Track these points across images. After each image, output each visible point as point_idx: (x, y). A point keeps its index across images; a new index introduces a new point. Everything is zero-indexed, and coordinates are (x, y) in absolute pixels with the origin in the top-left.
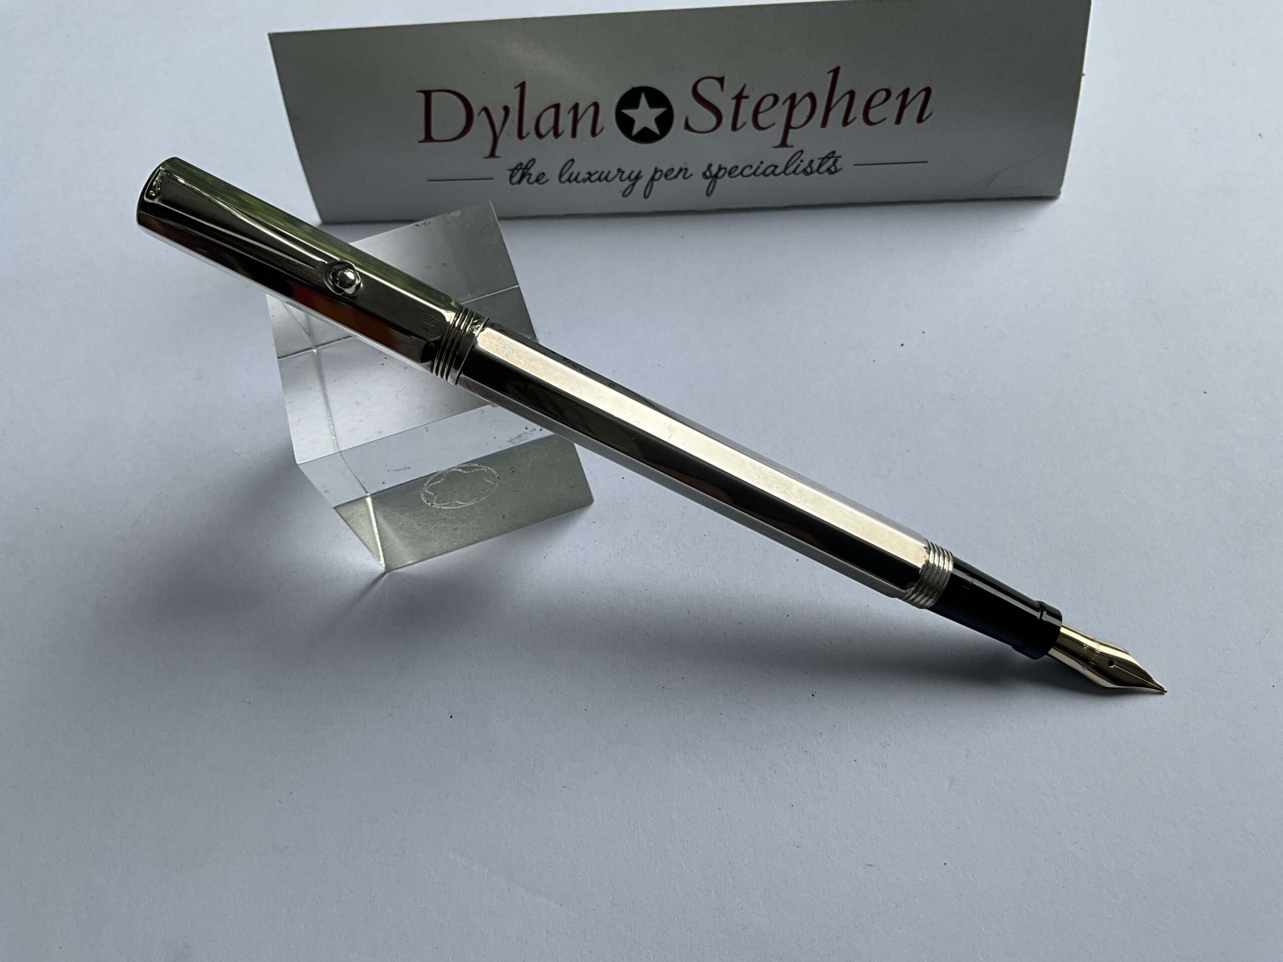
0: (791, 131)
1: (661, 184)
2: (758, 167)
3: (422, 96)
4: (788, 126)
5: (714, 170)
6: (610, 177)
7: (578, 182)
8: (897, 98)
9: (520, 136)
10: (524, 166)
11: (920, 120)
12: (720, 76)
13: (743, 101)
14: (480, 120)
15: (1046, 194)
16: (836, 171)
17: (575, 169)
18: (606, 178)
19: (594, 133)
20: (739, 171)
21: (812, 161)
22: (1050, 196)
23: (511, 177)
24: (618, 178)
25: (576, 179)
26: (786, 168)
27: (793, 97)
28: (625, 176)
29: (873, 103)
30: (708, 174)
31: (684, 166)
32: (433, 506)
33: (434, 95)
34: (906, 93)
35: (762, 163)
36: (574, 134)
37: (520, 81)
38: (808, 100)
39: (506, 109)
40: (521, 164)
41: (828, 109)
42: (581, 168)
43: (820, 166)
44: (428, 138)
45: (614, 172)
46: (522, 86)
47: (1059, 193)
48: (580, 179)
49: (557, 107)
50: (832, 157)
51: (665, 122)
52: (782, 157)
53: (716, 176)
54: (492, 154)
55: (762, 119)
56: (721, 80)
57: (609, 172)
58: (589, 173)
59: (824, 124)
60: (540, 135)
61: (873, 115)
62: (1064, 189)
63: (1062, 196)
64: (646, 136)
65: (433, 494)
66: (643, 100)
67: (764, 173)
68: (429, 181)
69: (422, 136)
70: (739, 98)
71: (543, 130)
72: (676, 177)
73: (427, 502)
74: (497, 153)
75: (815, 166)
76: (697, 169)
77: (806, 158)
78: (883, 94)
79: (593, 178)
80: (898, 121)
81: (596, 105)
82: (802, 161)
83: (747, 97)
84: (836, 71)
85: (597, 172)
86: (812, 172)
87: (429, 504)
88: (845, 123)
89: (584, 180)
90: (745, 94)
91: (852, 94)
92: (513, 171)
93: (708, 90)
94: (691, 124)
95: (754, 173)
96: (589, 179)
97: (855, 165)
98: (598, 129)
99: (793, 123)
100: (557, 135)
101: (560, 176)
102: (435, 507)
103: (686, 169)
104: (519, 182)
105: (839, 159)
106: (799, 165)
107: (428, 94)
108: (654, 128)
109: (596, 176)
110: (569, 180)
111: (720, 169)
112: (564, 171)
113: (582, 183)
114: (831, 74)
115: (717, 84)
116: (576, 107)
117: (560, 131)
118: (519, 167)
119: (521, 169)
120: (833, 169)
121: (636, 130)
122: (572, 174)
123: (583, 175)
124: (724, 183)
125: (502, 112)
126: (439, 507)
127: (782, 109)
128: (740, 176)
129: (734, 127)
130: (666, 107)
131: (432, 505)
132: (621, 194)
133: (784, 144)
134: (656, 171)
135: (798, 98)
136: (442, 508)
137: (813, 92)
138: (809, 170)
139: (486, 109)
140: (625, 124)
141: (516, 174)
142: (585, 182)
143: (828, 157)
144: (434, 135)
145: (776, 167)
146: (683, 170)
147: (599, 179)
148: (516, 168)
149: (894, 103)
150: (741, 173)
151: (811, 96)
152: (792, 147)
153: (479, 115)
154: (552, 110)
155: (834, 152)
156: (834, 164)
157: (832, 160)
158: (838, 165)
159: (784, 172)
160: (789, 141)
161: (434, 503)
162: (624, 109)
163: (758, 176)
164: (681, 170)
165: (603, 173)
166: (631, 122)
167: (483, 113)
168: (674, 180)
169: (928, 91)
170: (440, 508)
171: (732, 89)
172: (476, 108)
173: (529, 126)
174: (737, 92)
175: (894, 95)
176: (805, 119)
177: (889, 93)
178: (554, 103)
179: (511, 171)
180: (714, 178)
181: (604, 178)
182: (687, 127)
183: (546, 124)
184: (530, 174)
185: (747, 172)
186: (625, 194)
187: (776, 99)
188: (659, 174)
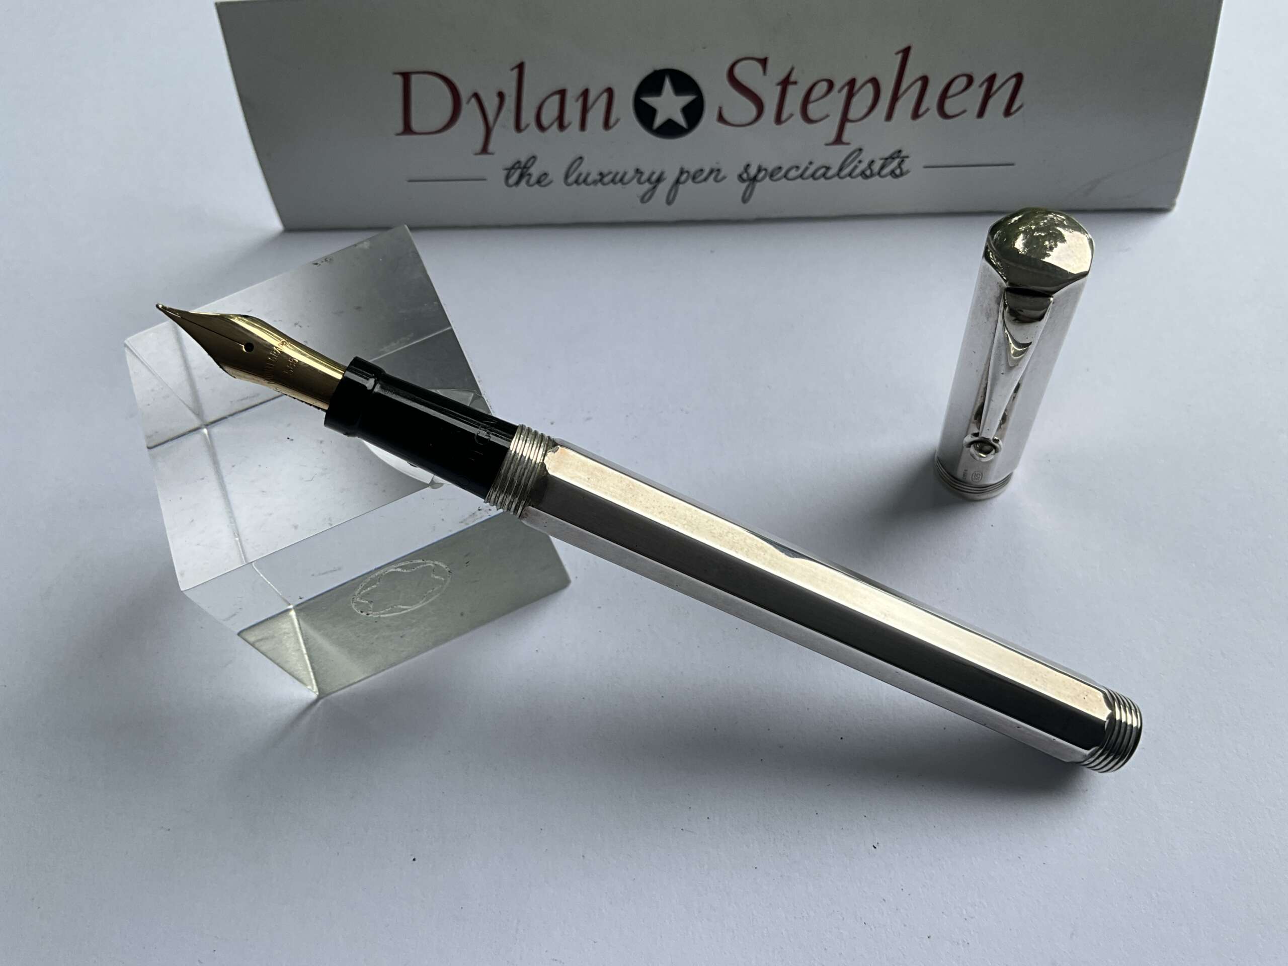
0: (848, 126)
1: (687, 188)
2: (807, 169)
3: (399, 79)
4: (844, 119)
5: (753, 171)
6: (626, 179)
7: (588, 185)
8: (981, 86)
9: (518, 128)
10: (522, 165)
11: (1008, 112)
12: (762, 57)
13: (791, 89)
14: (469, 109)
15: (1157, 206)
16: (902, 174)
17: (584, 169)
18: (621, 180)
19: (607, 125)
20: (782, 173)
21: (873, 162)
22: (1162, 210)
23: (507, 177)
24: (635, 180)
25: (585, 181)
26: (841, 169)
27: (852, 83)
28: (644, 177)
29: (952, 91)
30: (745, 176)
31: (716, 167)
32: (370, 616)
33: (414, 78)
34: (992, 79)
35: (811, 163)
36: (583, 126)
37: (518, 62)
38: (870, 87)
39: (501, 95)
40: (519, 162)
41: (895, 98)
42: (591, 167)
43: (883, 167)
44: (407, 129)
45: (631, 173)
46: (521, 67)
47: (1173, 204)
48: (590, 180)
49: (562, 93)
50: (898, 157)
51: (694, 113)
52: (835, 156)
53: (754, 179)
54: (485, 150)
55: (814, 110)
56: (764, 62)
57: (625, 174)
58: (601, 174)
59: (889, 116)
60: (541, 127)
61: (951, 106)
62: (1179, 200)
63: (1176, 209)
64: (670, 130)
65: (367, 602)
66: (668, 85)
67: (813, 176)
68: (410, 181)
69: (400, 127)
70: (785, 83)
71: (545, 121)
72: (705, 179)
73: (362, 612)
74: (491, 147)
75: (876, 167)
76: (731, 170)
77: (866, 158)
78: (963, 81)
79: (606, 180)
80: (981, 114)
81: (610, 91)
82: (860, 162)
83: (795, 83)
84: (906, 52)
85: (610, 173)
86: (872, 175)
87: (364, 614)
88: (916, 115)
89: (595, 182)
90: (792, 79)
91: (925, 80)
92: (510, 170)
93: (748, 73)
94: (726, 115)
95: (801, 176)
96: (601, 180)
97: (926, 167)
98: (612, 120)
99: (852, 115)
100: (562, 127)
101: (567, 176)
102: (372, 617)
103: (719, 170)
104: (517, 183)
105: (905, 159)
106: (856, 167)
107: (406, 77)
108: (681, 120)
109: (610, 177)
110: (576, 182)
111: (760, 170)
112: (572, 170)
113: (592, 186)
114: (900, 56)
115: (759, 67)
116: (585, 94)
117: (566, 122)
118: (517, 165)
119: (519, 168)
120: (898, 172)
121: (659, 121)
122: (580, 175)
123: (594, 176)
124: (764, 187)
125: (496, 100)
126: (377, 616)
127: (838, 98)
128: (784, 180)
129: (778, 120)
130: (695, 95)
131: (368, 614)
132: (638, 200)
133: (838, 140)
134: (682, 172)
135: (858, 85)
136: (382, 616)
137: (877, 77)
138: (868, 172)
139: (476, 96)
140: (645, 114)
141: (513, 174)
142: (597, 183)
143: (892, 157)
144: (415, 126)
145: (828, 168)
146: (715, 172)
147: (613, 181)
148: (513, 168)
149: (977, 92)
150: (785, 176)
151: (874, 81)
152: (848, 144)
153: (468, 102)
154: (557, 98)
155: (900, 151)
156: (899, 165)
157: (895, 163)
158: (905, 167)
159: (838, 174)
160: (846, 137)
161: (370, 612)
162: (643, 97)
163: (807, 178)
164: (711, 172)
165: (617, 174)
166: (652, 112)
167: (473, 100)
168: (704, 184)
169: (1019, 77)
170: (379, 617)
171: (777, 72)
172: (465, 94)
173: (528, 116)
174: (782, 76)
175: (977, 83)
176: (865, 110)
177: (970, 80)
178: (559, 88)
179: (508, 171)
180: (752, 182)
181: (619, 179)
182: (721, 118)
183: (550, 113)
184: (530, 175)
185: (793, 173)
186: (644, 199)
187: (831, 85)
188: (685, 176)
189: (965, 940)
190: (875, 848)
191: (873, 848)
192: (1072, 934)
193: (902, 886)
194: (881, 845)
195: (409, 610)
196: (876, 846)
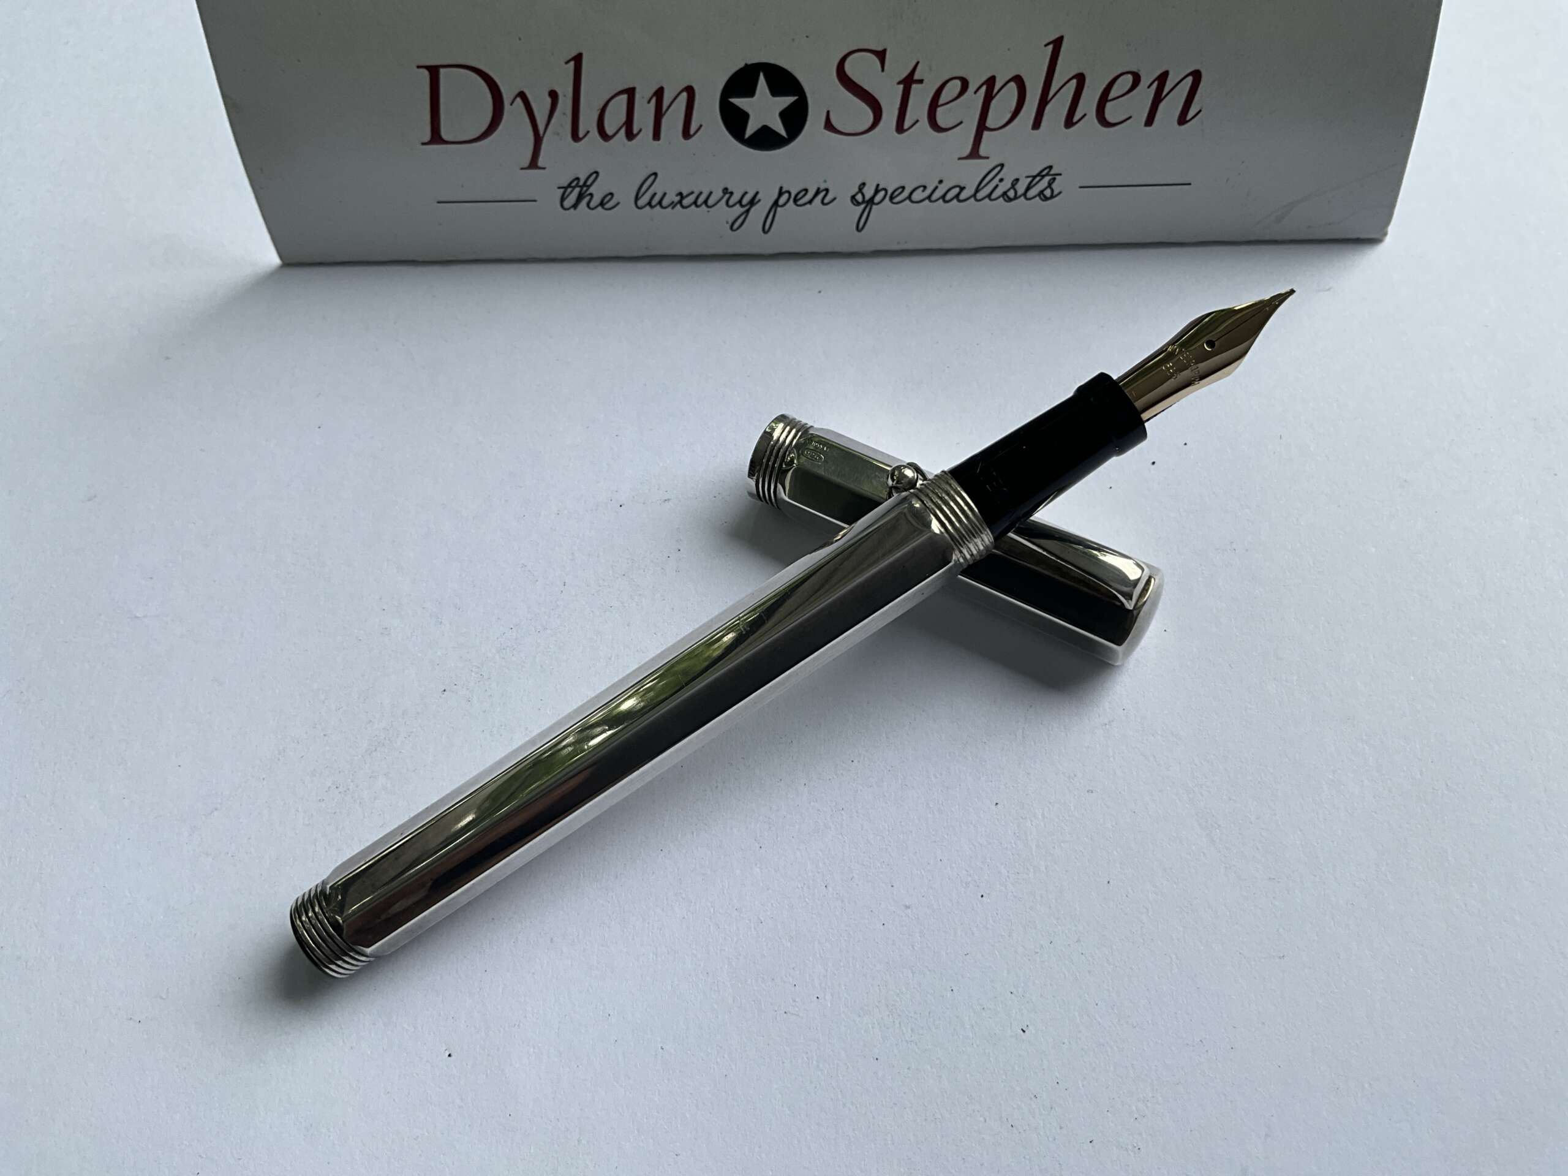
0: (986, 134)
1: (788, 213)
2: (935, 189)
3: (426, 73)
4: (982, 127)
5: (869, 192)
6: (711, 202)
7: (664, 207)
8: (1149, 86)
9: (575, 136)
10: (581, 183)
11: (1182, 120)
12: (880, 49)
13: (915, 89)
14: (514, 112)
15: (1362, 236)
16: (1052, 197)
17: (658, 188)
18: (706, 202)
19: (686, 134)
20: (906, 194)
21: (1017, 180)
22: (1372, 241)
23: (563, 199)
24: (723, 202)
25: (660, 203)
26: (977, 190)
27: (991, 82)
28: (735, 198)
29: (1113, 94)
30: (859, 198)
31: (822, 187)
33: (442, 71)
34: (1163, 78)
35: (941, 182)
36: (657, 136)
37: (574, 54)
38: (1013, 87)
39: (553, 95)
40: (578, 179)
41: (1044, 102)
42: (667, 186)
43: (1028, 188)
44: (436, 137)
45: (717, 194)
46: (578, 59)
47: (1383, 234)
48: (665, 203)
49: (631, 92)
50: (1047, 174)
51: (795, 119)
52: (971, 173)
53: (871, 201)
54: (533, 164)
55: (943, 117)
56: (881, 55)
57: (710, 194)
58: (680, 194)
59: (1037, 125)
60: (605, 136)
61: (1112, 112)
62: (1391, 229)
63: (1388, 240)
64: (766, 140)
66: (762, 84)
67: (943, 198)
68: (439, 202)
69: (426, 134)
70: (908, 82)
71: (609, 130)
72: (810, 202)
74: (542, 160)
75: (1021, 188)
76: (843, 190)
77: (1008, 175)
78: (1128, 80)
79: (685, 202)
80: (1149, 121)
81: (690, 90)
82: (1001, 180)
83: (921, 81)
84: (1057, 43)
85: (692, 193)
86: (1016, 197)
88: (1069, 122)
89: (673, 205)
90: (917, 77)
91: (1081, 78)
92: (566, 189)
93: (861, 69)
94: (835, 122)
95: (929, 197)
96: (680, 202)
97: (1081, 187)
98: (693, 128)
99: (989, 123)
100: (630, 135)
101: (637, 199)
103: (827, 190)
104: (575, 206)
105: (1057, 177)
106: (997, 186)
107: (434, 72)
108: (779, 127)
109: (692, 198)
110: (650, 204)
111: (877, 191)
112: (644, 189)
113: (669, 209)
114: (1051, 47)
115: (875, 61)
116: (659, 93)
117: (635, 130)
118: (574, 184)
119: (577, 185)
120: (1048, 193)
121: (751, 129)
122: (654, 195)
123: (672, 197)
124: (882, 211)
125: (548, 100)
127: (974, 99)
128: (908, 202)
129: (900, 128)
130: (796, 95)
132: (728, 226)
133: (974, 154)
134: (781, 194)
135: (998, 84)
137: (1021, 75)
138: (1011, 194)
139: (522, 95)
140: (734, 121)
141: (569, 194)
142: (675, 207)
143: (1041, 175)
144: (445, 134)
145: (962, 189)
146: (822, 192)
147: (695, 203)
148: (569, 185)
149: (1145, 94)
150: (909, 197)
151: (1018, 80)
152: (986, 158)
153: (512, 103)
154: (624, 97)
155: (1051, 167)
156: (1050, 185)
157: (1047, 179)
158: (1056, 187)
159: (974, 196)
160: (983, 151)
162: (730, 98)
163: (936, 201)
164: (818, 192)
165: (700, 194)
166: (744, 117)
167: (519, 100)
168: (808, 206)
169: (1197, 75)
171: (898, 68)
172: (507, 95)
173: (588, 121)
174: (905, 74)
175: (1145, 81)
176: (1008, 116)
177: (1137, 79)
178: (626, 87)
179: (562, 190)
180: (867, 205)
181: (703, 202)
182: (829, 126)
183: (615, 118)
184: (591, 195)
185: (917, 196)
186: (734, 226)
187: (965, 84)
188: (785, 197)
189: (1135, 1145)
190: (1024, 1031)
191: (1022, 1032)
192: (1267, 1135)
193: (1057, 1078)
194: (1031, 1027)
196: (1024, 1029)
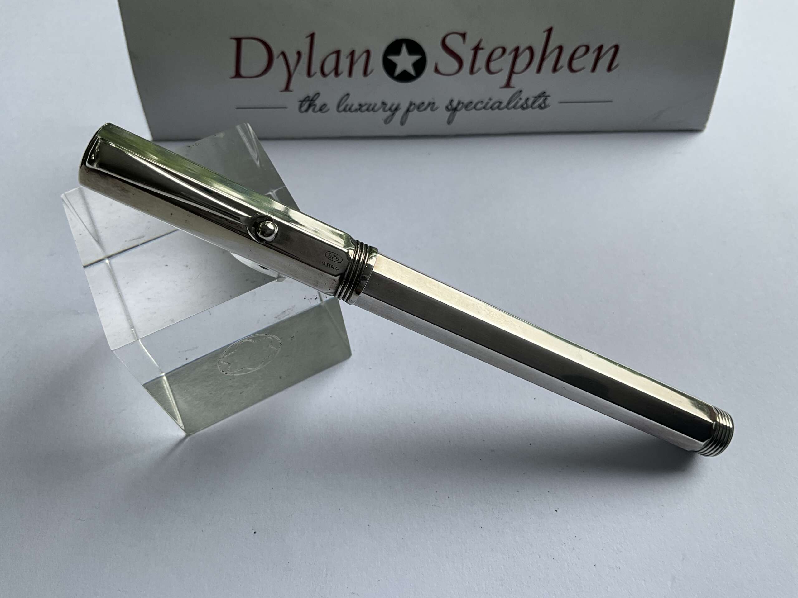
0: (514, 76)
1: (414, 114)
2: (487, 103)
3: (234, 43)
4: (512, 72)
5: (455, 104)
6: (376, 108)
7: (352, 112)
8: (594, 52)
9: (309, 74)
10: (311, 99)
11: (609, 69)
12: (462, 32)
13: (480, 52)
14: (279, 62)
15: (695, 128)
16: (545, 107)
17: (349, 101)
18: (373, 109)
19: (365, 73)
20: (473, 105)
21: (528, 99)
22: (698, 130)
23: (301, 106)
24: (381, 110)
25: (350, 109)
26: (509, 103)
27: (517, 49)
28: (388, 107)
29: (577, 55)
30: (450, 107)
31: (432, 101)
33: (244, 41)
34: (600, 48)
35: (490, 99)
36: (350, 74)
37: (311, 33)
38: (527, 52)
39: (299, 53)
40: (308, 97)
41: (542, 59)
42: (355, 101)
43: (534, 102)
44: (238, 74)
45: (379, 104)
46: (312, 36)
47: (704, 127)
48: (353, 108)
49: (338, 53)
50: (543, 96)
51: (420, 67)
52: (506, 95)
53: (455, 109)
54: (287, 88)
55: (493, 66)
56: (464, 35)
57: (376, 105)
58: (360, 105)
59: (539, 70)
60: (324, 74)
61: (576, 64)
62: (709, 124)
63: (707, 130)
64: (405, 77)
65: (227, 364)
66: (404, 49)
67: (491, 108)
68: (238, 108)
69: (233, 73)
70: (477, 49)
71: (326, 70)
72: (425, 109)
73: (223, 371)
74: (291, 87)
75: (530, 102)
76: (442, 103)
77: (524, 96)
78: (583, 49)
79: (364, 108)
80: (594, 69)
81: (368, 52)
82: (520, 99)
83: (482, 49)
84: (550, 31)
85: (366, 104)
86: (527, 107)
87: (224, 373)
88: (555, 70)
89: (356, 110)
90: (481, 46)
91: (561, 48)
92: (302, 102)
93: (454, 42)
94: (440, 68)
95: (484, 108)
96: (360, 109)
97: (560, 103)
98: (369, 71)
99: (517, 69)
100: (337, 74)
101: (338, 106)
102: (228, 375)
103: (434, 103)
104: (307, 110)
105: (548, 98)
106: (517, 102)
107: (239, 41)
108: (412, 71)
109: (366, 107)
110: (344, 110)
111: (459, 103)
112: (343, 101)
113: (354, 113)
114: (546, 32)
115: (460, 38)
116: (352, 53)
117: (340, 71)
118: (307, 99)
119: (308, 100)
120: (543, 105)
121: (398, 71)
122: (347, 105)
123: (356, 106)
124: (461, 114)
125: (296, 56)
126: (232, 375)
127: (509, 58)
128: (474, 110)
129: (472, 72)
130: (421, 55)
131: (226, 373)
132: (383, 121)
133: (508, 85)
134: (411, 104)
135: (521, 50)
136: (235, 375)
137: (532, 46)
138: (525, 106)
139: (283, 54)
140: (389, 67)
141: (304, 105)
142: (357, 111)
143: (540, 96)
144: (243, 72)
145: (500, 103)
146: (432, 104)
147: (368, 110)
148: (304, 100)
149: (591, 56)
150: (475, 108)
151: (531, 49)
152: (513, 87)
153: (278, 57)
154: (334, 56)
155: (544, 93)
156: (544, 102)
157: (541, 100)
158: (547, 102)
159: (507, 107)
160: (513, 83)
161: (228, 372)
162: (389, 56)
163: (488, 109)
164: (429, 104)
165: (370, 105)
166: (394, 66)
167: (281, 57)
168: (424, 112)
169: (617, 47)
170: (233, 376)
171: (472, 42)
172: (276, 52)
173: (316, 67)
174: (474, 44)
175: (591, 50)
176: (524, 66)
177: (588, 48)
178: (335, 50)
179: (301, 102)
180: (453, 111)
181: (371, 108)
182: (437, 70)
183: (329, 66)
184: (315, 105)
185: (480, 106)
186: (387, 121)
187: (504, 50)
188: (413, 107)
189: (617, 566)
190: (556, 511)
191: (555, 511)
192: (683, 559)
193: (575, 534)
194: (560, 509)
195: (252, 371)
196: (556, 510)
